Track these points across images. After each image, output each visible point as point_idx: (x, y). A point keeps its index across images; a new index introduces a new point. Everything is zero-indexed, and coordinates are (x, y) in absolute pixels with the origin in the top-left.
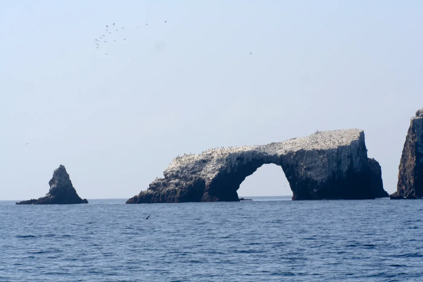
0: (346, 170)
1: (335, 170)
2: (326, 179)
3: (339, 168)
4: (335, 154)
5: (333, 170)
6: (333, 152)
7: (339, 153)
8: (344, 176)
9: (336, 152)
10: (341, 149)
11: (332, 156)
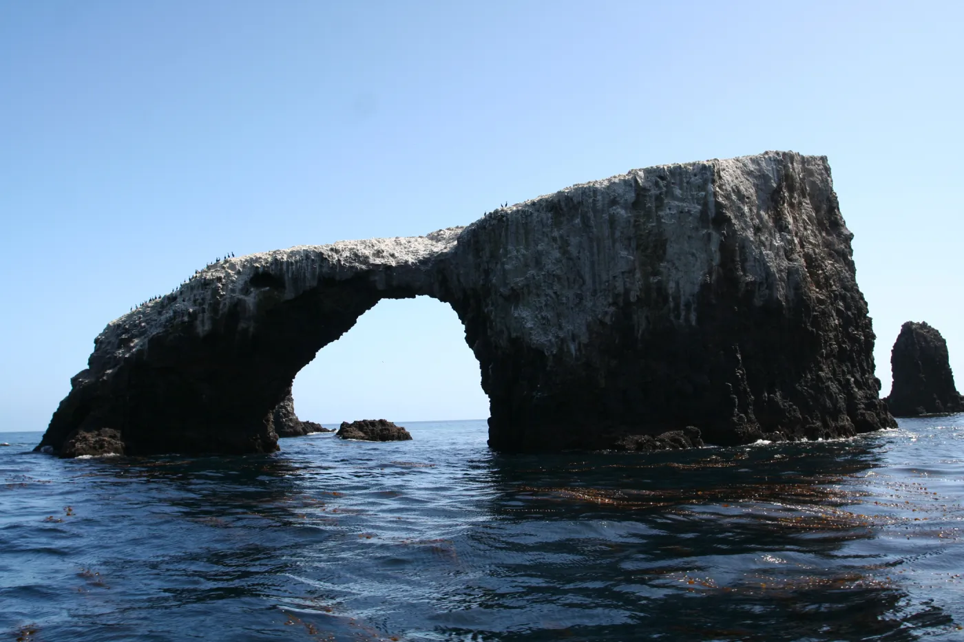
0: (697, 289)
1: (627, 292)
2: (584, 339)
3: (654, 280)
4: (625, 208)
5: (620, 289)
6: (614, 202)
7: (650, 204)
8: (687, 320)
9: (631, 196)
10: (662, 183)
11: (606, 216)
